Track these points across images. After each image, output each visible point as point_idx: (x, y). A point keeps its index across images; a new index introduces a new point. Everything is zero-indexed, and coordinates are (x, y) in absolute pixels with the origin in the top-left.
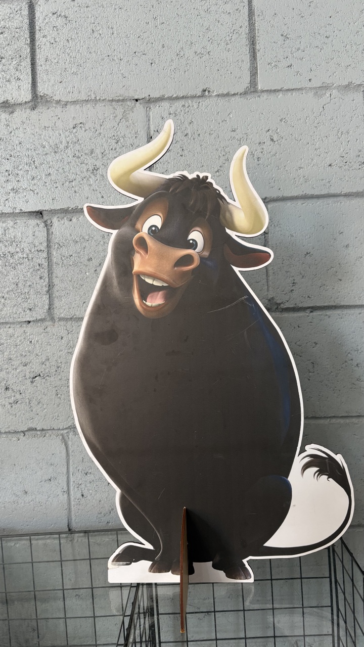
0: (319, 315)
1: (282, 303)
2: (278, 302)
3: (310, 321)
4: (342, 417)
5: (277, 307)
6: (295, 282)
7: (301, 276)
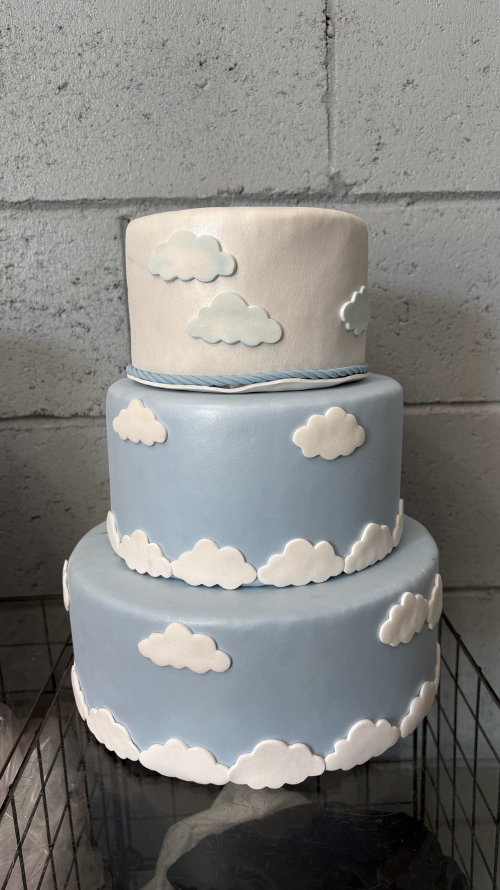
0: (424, 210)
1: (355, 184)
2: (348, 181)
3: (406, 220)
4: (454, 403)
5: (346, 194)
6: (382, 140)
7: (393, 130)
